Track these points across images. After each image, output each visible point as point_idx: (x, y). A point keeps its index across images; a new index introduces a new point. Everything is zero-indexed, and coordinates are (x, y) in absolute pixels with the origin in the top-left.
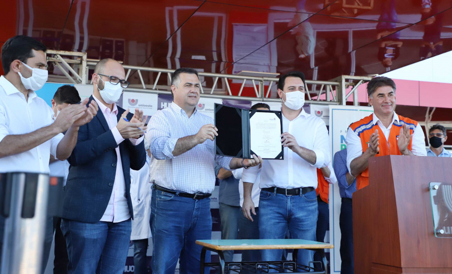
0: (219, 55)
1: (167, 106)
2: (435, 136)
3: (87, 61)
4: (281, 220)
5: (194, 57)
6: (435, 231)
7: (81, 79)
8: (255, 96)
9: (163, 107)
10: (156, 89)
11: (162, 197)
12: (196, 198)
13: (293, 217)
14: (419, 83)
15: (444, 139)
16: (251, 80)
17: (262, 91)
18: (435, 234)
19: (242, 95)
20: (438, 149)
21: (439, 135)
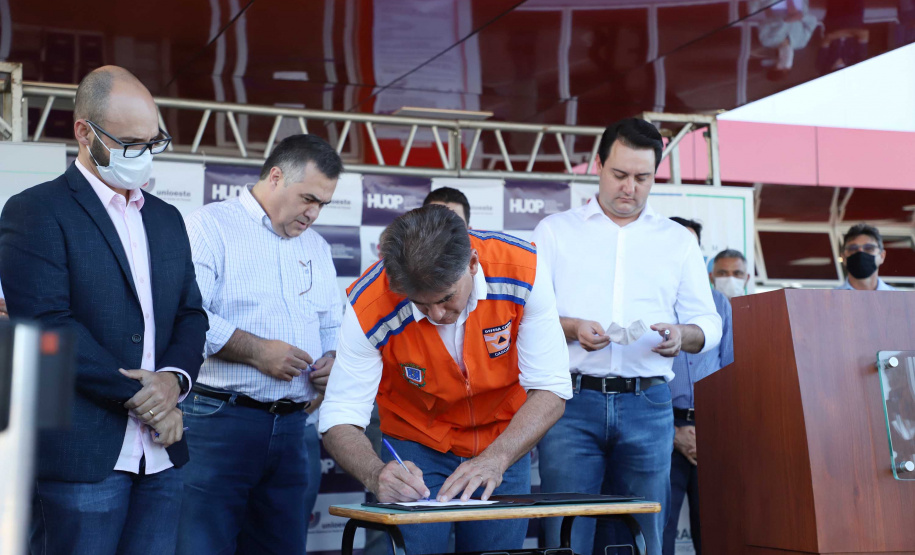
0: (341, 69)
1: (228, 194)
2: (862, 250)
3: (24, 86)
4: (591, 448)
5: (278, 75)
6: (893, 463)
7: (10, 130)
8: (439, 165)
9: (218, 196)
10: (198, 153)
11: (196, 408)
12: (276, 410)
13: (620, 442)
14: (816, 130)
15: (879, 258)
16: (430, 127)
17: (455, 154)
18: (895, 472)
19: (409, 164)
20: (867, 281)
21: (869, 248)
